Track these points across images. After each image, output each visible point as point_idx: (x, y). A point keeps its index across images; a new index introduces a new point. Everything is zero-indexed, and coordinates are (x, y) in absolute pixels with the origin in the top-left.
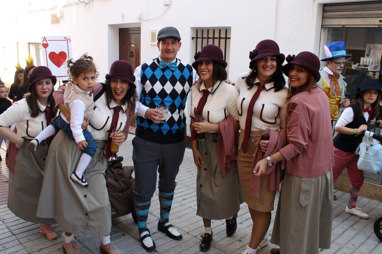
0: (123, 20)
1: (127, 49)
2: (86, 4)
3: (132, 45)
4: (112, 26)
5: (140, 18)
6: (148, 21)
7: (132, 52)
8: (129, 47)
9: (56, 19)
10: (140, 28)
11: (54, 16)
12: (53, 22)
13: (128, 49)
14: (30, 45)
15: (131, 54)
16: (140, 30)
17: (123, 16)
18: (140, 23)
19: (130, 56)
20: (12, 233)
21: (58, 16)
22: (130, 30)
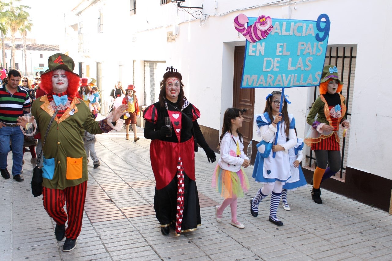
0: (239, 37)
2: (202, 20)
4: (227, 44)
9: (171, 37)
11: (170, 34)
12: (168, 40)
14: (146, 63)
21: (174, 34)
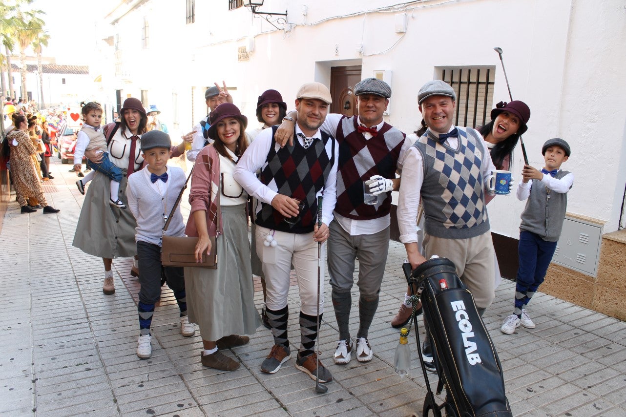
0: (337, 55)
1: (341, 98)
2: (286, 32)
3: (349, 92)
4: (321, 64)
5: (361, 52)
6: (372, 57)
7: (348, 103)
8: (344, 95)
9: (244, 54)
10: (361, 66)
11: (242, 50)
12: (240, 58)
13: (343, 98)
15: (348, 105)
16: (361, 70)
17: (337, 49)
18: (360, 60)
19: (346, 108)
20: (161, 345)
21: (248, 49)
22: (347, 69)
